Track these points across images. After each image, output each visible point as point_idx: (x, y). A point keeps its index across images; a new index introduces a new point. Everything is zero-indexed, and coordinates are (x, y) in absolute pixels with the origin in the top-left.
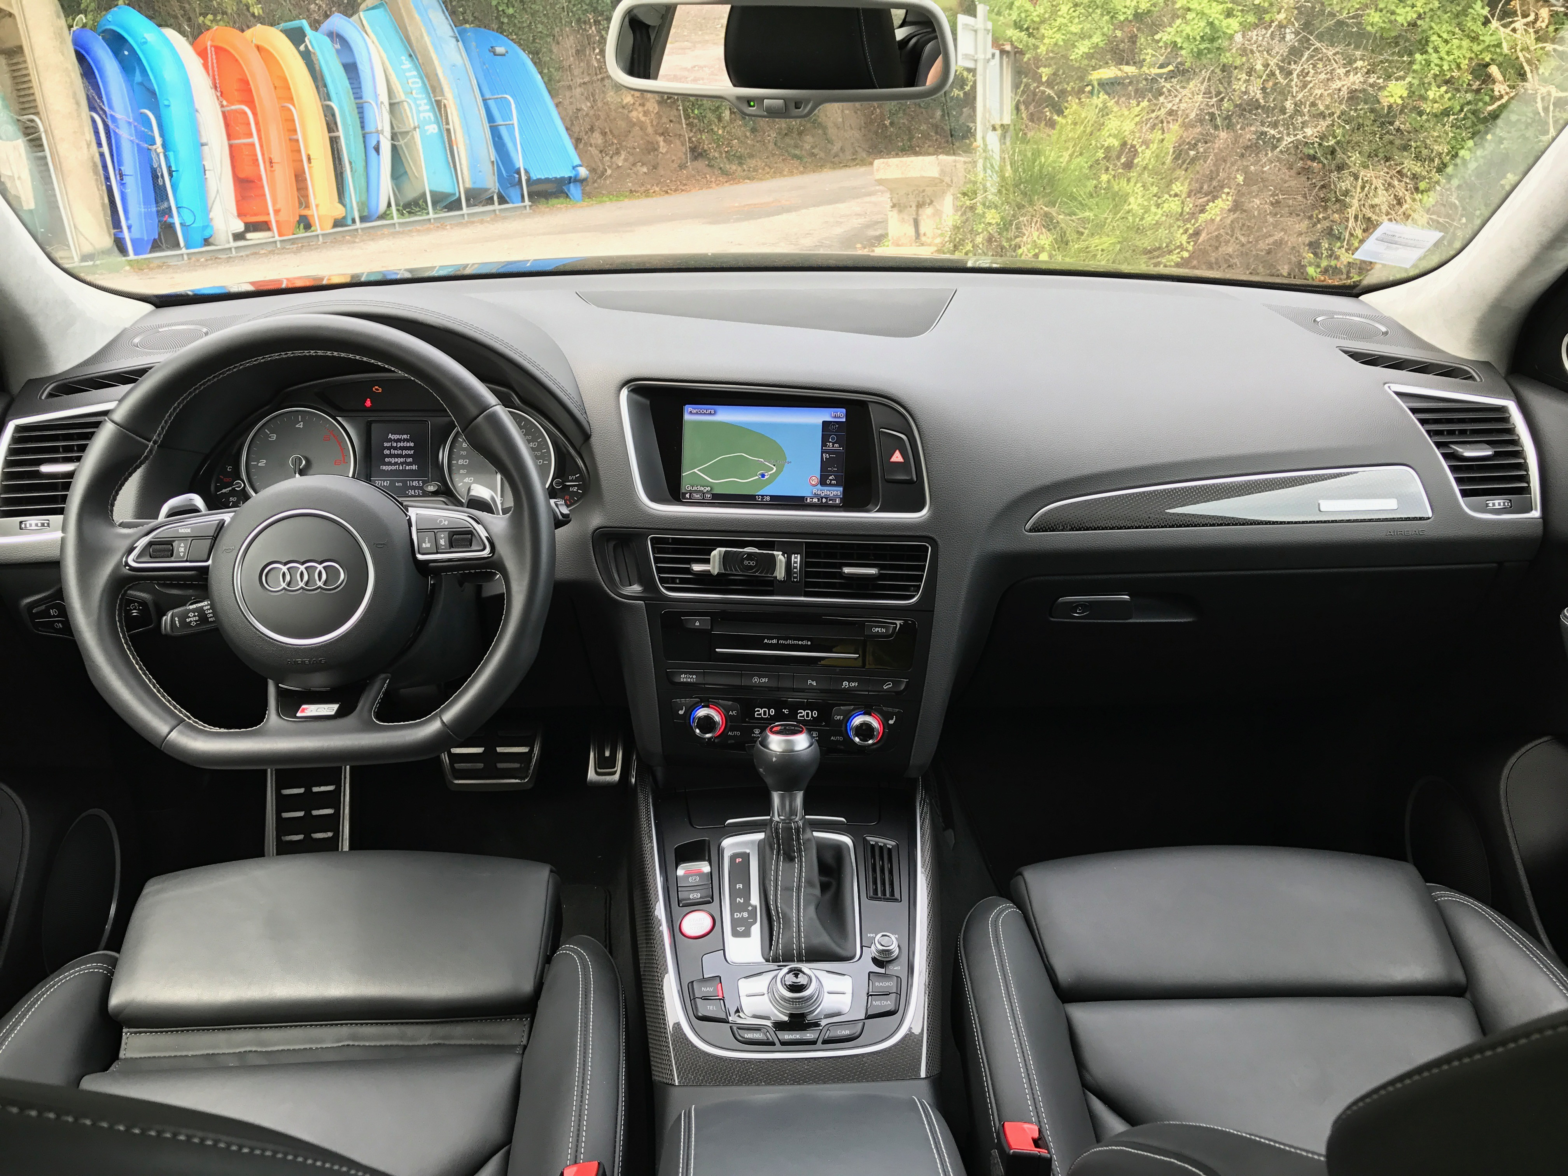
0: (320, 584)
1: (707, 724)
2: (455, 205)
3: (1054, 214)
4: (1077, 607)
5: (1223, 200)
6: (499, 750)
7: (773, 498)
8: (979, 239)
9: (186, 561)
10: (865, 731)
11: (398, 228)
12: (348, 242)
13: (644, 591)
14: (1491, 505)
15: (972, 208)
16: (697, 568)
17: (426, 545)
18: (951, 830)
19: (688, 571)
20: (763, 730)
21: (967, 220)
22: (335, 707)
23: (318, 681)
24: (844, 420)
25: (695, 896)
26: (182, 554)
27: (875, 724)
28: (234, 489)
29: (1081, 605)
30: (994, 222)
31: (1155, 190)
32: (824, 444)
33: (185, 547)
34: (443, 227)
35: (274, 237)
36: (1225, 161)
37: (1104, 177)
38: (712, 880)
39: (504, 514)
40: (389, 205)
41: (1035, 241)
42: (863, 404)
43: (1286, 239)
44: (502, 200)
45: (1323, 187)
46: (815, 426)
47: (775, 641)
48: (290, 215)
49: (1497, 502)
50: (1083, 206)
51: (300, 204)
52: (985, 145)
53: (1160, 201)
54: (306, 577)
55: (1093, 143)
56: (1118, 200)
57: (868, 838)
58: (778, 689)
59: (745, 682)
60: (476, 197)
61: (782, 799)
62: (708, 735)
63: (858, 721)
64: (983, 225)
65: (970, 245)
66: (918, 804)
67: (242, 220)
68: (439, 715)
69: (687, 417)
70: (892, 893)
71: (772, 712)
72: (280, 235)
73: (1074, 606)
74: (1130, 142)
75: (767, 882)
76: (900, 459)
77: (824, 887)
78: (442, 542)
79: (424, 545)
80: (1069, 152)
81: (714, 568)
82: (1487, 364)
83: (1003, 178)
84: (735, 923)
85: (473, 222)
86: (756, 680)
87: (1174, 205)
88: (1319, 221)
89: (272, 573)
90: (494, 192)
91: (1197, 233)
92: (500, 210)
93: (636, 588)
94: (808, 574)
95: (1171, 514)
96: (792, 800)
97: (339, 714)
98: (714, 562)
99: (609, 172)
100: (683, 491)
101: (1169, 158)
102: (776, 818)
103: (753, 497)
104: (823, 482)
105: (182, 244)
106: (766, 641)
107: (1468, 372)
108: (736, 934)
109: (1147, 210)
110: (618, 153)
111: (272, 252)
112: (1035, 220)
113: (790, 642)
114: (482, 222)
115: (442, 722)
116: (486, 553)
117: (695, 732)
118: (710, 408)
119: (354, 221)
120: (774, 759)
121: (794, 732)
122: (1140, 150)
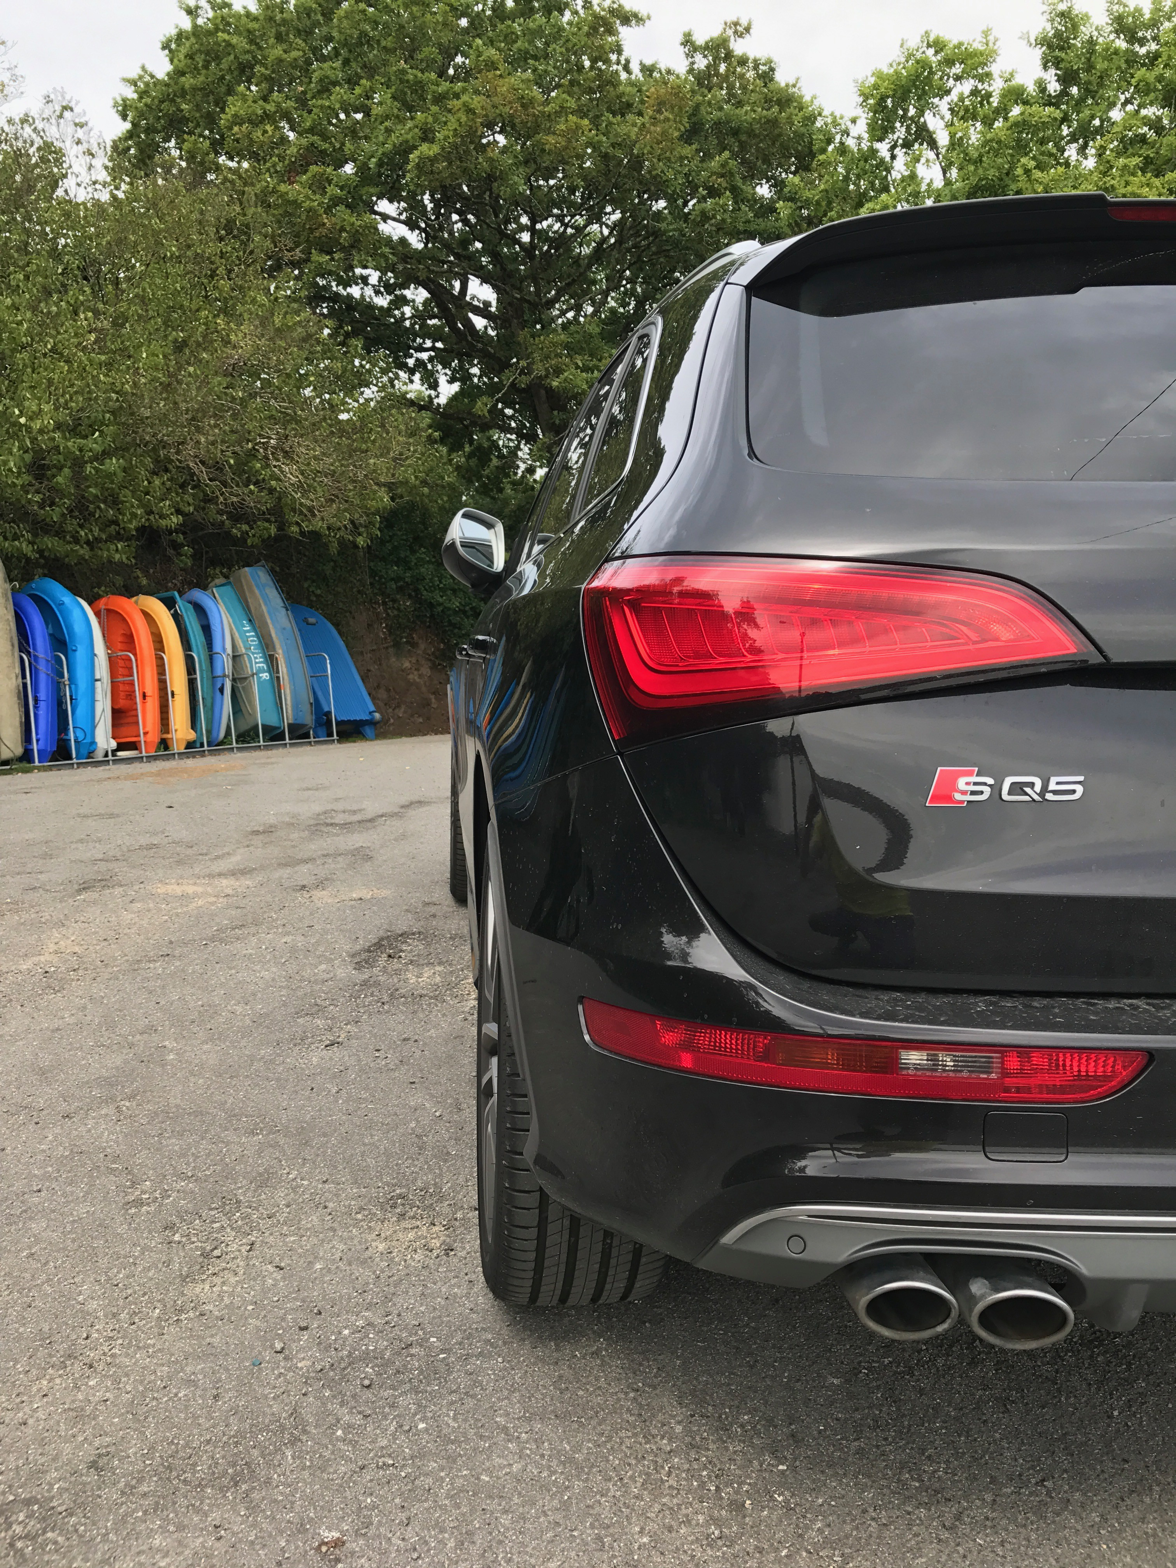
2: (281, 736)
11: (235, 751)
12: (197, 761)
34: (271, 753)
35: (141, 754)
40: (228, 734)
44: (316, 735)
51: (163, 729)
60: (296, 731)
67: (115, 742)
72: (146, 753)
85: (293, 752)
90: (309, 727)
92: (314, 742)
99: (392, 721)
105: (74, 756)
110: (398, 706)
114: (300, 751)
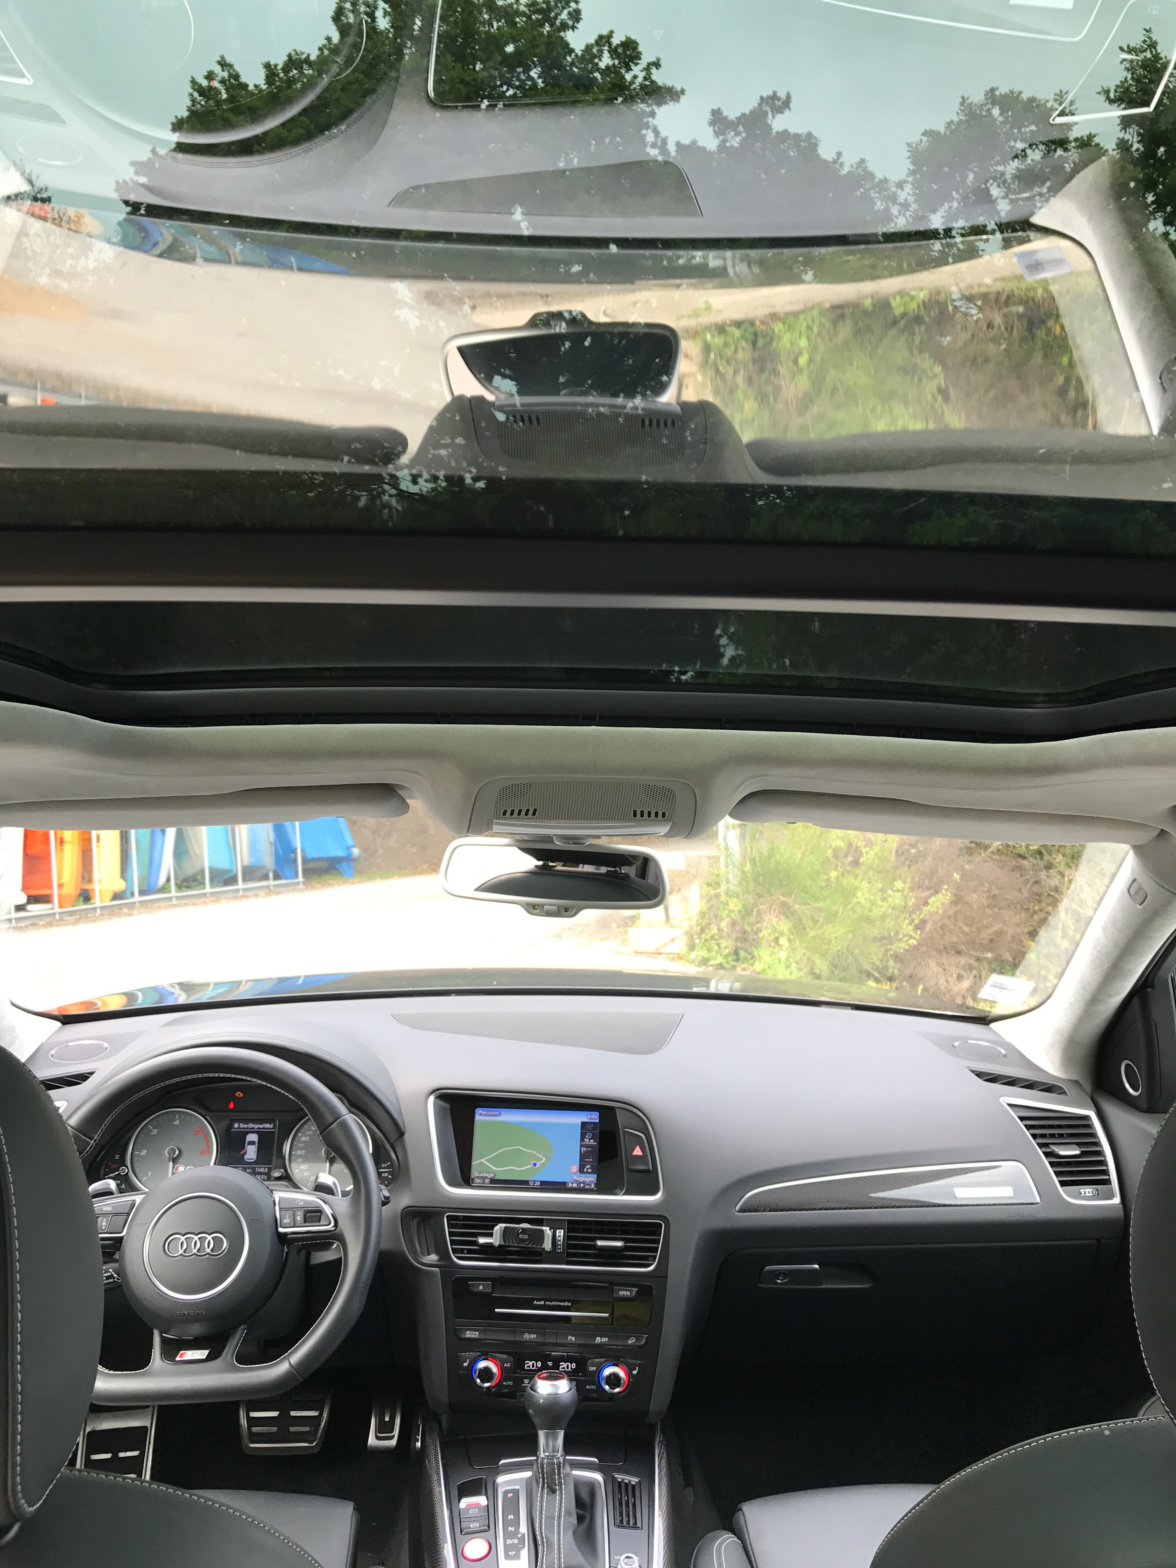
0: (208, 1251)
1: (486, 1374)
2: (231, 880)
3: (791, 903)
4: (779, 1274)
5: (942, 894)
6: (293, 1413)
7: (542, 1183)
8: (723, 924)
9: (107, 1233)
10: (614, 1380)
11: (174, 901)
12: (125, 915)
13: (440, 1260)
14: (1083, 1193)
15: (717, 896)
16: (482, 1240)
17: (286, 1221)
18: (691, 1489)
19: (475, 1243)
20: (531, 1378)
21: (712, 906)
22: (206, 1352)
23: (196, 1330)
24: (598, 1121)
25: (475, 1526)
26: (104, 1228)
27: (622, 1374)
28: (119, 1174)
29: (783, 1273)
30: (736, 909)
31: (880, 885)
32: (582, 1140)
33: (107, 1222)
34: (218, 900)
35: (53, 909)
36: (942, 860)
37: (834, 874)
38: (490, 1510)
39: (342, 1196)
40: (168, 880)
41: (774, 927)
42: (612, 1109)
43: (1006, 930)
44: (277, 877)
45: (1037, 882)
46: (576, 1125)
47: (542, 1303)
48: (71, 889)
49: (1088, 1190)
50: (816, 899)
51: (83, 878)
52: (726, 844)
53: (885, 895)
54: (198, 1246)
55: (823, 843)
56: (848, 895)
57: (616, 1476)
58: (544, 1344)
59: (517, 1338)
60: (252, 873)
61: (547, 1436)
62: (487, 1385)
63: (608, 1371)
64: (726, 912)
65: (716, 928)
66: (657, 1445)
67: (25, 892)
68: (288, 1358)
69: (478, 1118)
70: (635, 1523)
71: (539, 1364)
72: (60, 906)
73: (776, 1274)
74: (854, 844)
75: (534, 1512)
76: (640, 1153)
77: (580, 1519)
78: (299, 1218)
79: (285, 1221)
80: (803, 849)
81: (496, 1240)
82: (1076, 1082)
83: (743, 872)
84: (507, 1548)
85: (247, 897)
86: (527, 1336)
87: (897, 899)
88: (1035, 912)
89: (173, 1241)
90: (269, 870)
91: (923, 922)
92: (275, 886)
93: (433, 1258)
94: (569, 1246)
95: (874, 1198)
96: (555, 1438)
97: (209, 1358)
98: (496, 1235)
99: (380, 852)
100: (472, 1177)
101: (893, 858)
102: (542, 1455)
103: (526, 1182)
104: (581, 1170)
106: (535, 1302)
107: (1062, 1089)
108: (507, 1557)
109: (874, 903)
110: (389, 834)
111: (50, 924)
112: (773, 908)
113: (554, 1303)
114: (257, 896)
115: (290, 1364)
116: (330, 1227)
117: (476, 1382)
118: (496, 1111)
119: (132, 894)
120: (541, 1401)
121: (556, 1378)
122: (864, 851)
